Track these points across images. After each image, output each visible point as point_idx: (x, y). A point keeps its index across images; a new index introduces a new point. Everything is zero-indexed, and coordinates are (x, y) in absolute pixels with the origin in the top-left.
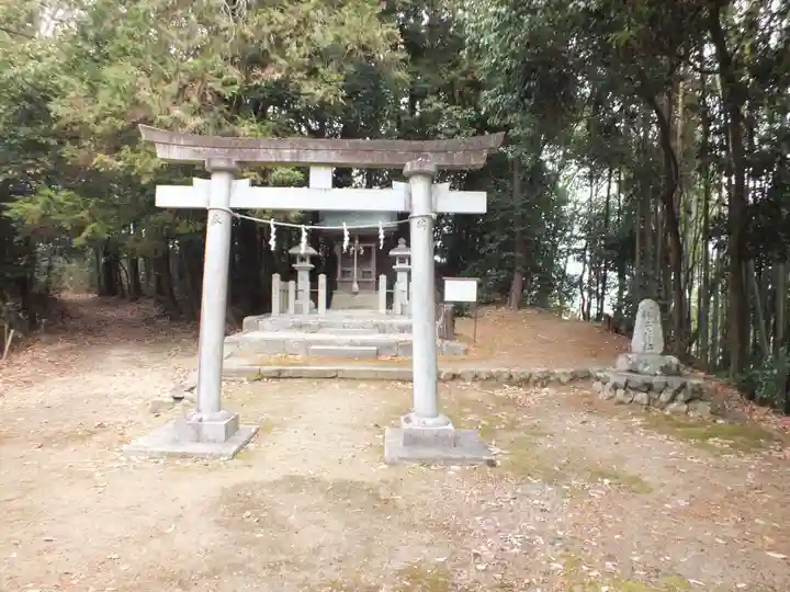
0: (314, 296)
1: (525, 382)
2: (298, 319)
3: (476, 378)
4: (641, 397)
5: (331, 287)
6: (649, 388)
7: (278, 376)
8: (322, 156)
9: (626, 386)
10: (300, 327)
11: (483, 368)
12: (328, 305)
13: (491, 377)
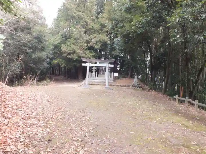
0: (95, 75)
1: (123, 86)
2: (93, 78)
3: (116, 85)
4: (134, 87)
5: (98, 74)
6: (135, 86)
7: (92, 84)
8: (98, 61)
9: (132, 86)
10: (94, 79)
11: (117, 84)
12: (97, 77)
13: (118, 85)
